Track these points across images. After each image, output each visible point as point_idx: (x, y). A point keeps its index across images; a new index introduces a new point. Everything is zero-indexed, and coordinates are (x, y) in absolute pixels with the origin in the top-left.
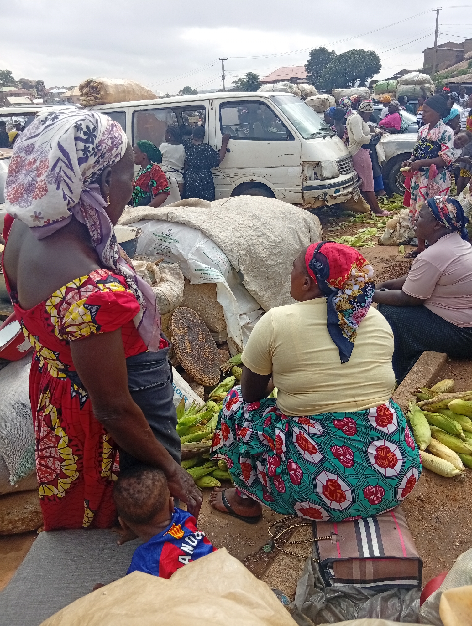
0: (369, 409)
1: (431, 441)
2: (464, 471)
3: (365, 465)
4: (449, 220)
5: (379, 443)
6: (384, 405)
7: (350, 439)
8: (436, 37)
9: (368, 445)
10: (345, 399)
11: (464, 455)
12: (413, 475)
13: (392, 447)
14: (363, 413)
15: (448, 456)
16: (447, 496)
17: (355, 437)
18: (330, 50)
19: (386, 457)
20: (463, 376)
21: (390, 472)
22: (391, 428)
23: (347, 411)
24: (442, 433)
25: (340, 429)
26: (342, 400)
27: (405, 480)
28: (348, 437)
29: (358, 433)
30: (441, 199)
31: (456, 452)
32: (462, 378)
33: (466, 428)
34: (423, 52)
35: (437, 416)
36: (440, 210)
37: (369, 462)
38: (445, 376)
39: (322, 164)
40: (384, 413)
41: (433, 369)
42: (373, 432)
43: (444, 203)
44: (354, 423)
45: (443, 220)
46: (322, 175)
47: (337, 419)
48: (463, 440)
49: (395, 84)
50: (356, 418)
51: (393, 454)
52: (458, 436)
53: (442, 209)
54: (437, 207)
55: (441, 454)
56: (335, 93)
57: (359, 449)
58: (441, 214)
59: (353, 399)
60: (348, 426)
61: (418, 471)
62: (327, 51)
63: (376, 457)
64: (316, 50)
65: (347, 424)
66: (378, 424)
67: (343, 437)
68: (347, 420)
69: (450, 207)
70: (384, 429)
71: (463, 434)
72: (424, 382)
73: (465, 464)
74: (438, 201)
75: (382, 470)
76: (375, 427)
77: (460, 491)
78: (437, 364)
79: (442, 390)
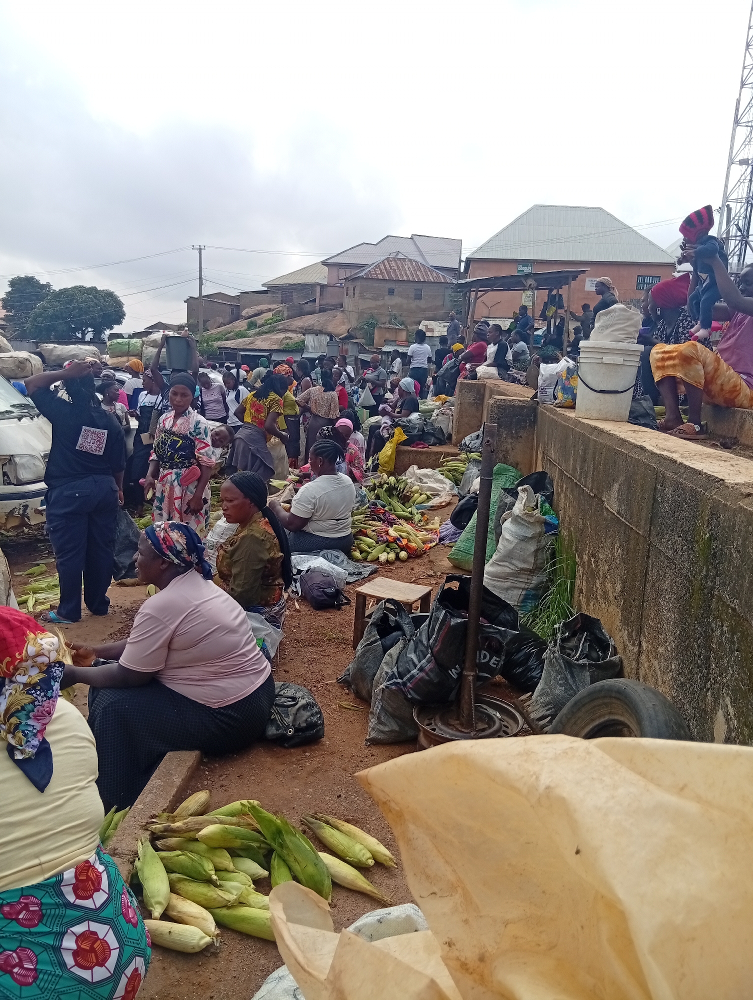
0: (61, 874)
1: (169, 899)
2: (218, 935)
3: (57, 973)
4: (178, 554)
5: (79, 929)
6: (87, 862)
7: (31, 933)
8: (201, 284)
9: (61, 935)
10: (22, 864)
11: (217, 911)
12: (136, 970)
13: (102, 930)
14: (51, 883)
15: (195, 918)
16: (193, 984)
17: (41, 928)
18: (42, 282)
19: (92, 950)
20: (224, 783)
21: (100, 973)
22: (100, 898)
23: (23, 886)
24: (186, 883)
25: (13, 919)
26: (17, 867)
27: (124, 981)
28: (27, 930)
29: (45, 918)
30: (162, 526)
31: (206, 908)
32: (222, 786)
33: (220, 865)
34: (185, 302)
35: (178, 856)
36: (162, 542)
37: (62, 965)
38: (198, 787)
39: (17, 460)
40: (88, 876)
41: (178, 780)
42: (69, 912)
43: (166, 531)
44: (37, 904)
45: (168, 555)
46: (17, 478)
47: (8, 904)
48: (216, 886)
49: (139, 345)
50: (39, 894)
51: (104, 942)
52: (209, 881)
53: (163, 539)
54: (157, 538)
55: (185, 917)
56: (44, 350)
57: (46, 947)
58: (164, 546)
59: (36, 861)
60: (28, 910)
61: (145, 960)
62: (38, 282)
63: (76, 954)
64: (20, 279)
65: (26, 907)
66: (78, 897)
67: (18, 933)
68: (25, 901)
69: (175, 535)
70: (88, 903)
71: (214, 877)
72: (164, 803)
73: (219, 924)
74: (158, 529)
75: (85, 974)
76: (72, 902)
77: (213, 970)
78: (185, 770)
79: (190, 812)
